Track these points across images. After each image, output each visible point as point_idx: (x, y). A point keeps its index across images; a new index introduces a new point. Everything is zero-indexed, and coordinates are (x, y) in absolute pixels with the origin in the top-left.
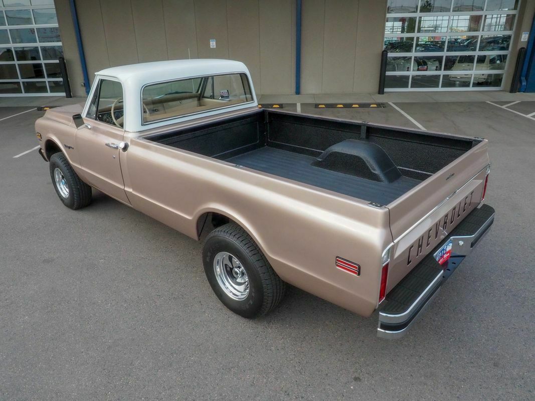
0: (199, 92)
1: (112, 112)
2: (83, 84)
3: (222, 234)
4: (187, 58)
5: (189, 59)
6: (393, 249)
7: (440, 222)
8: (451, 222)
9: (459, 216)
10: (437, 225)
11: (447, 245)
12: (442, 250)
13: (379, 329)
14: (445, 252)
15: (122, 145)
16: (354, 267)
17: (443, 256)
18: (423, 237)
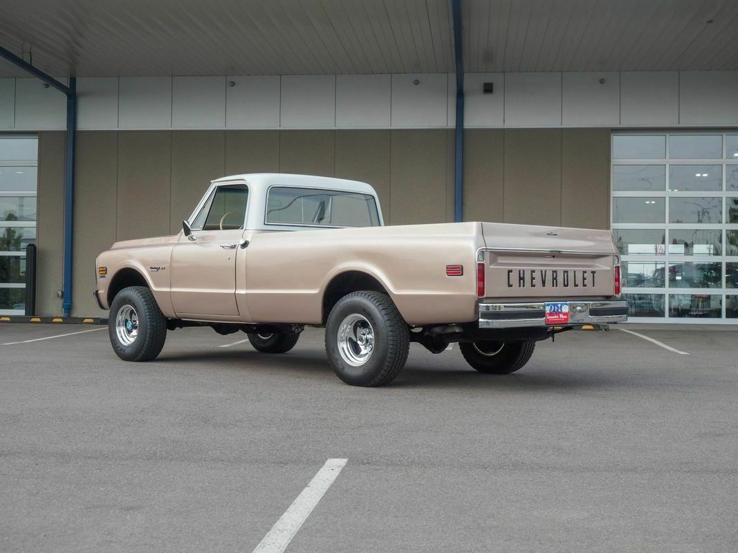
2: (60, 293)
3: (357, 298)
6: (487, 255)
7: (546, 271)
8: (565, 286)
9: (576, 285)
10: (542, 271)
11: (561, 304)
12: (554, 305)
13: (480, 320)
14: (560, 310)
15: (242, 242)
16: (459, 268)
17: (558, 313)
18: (524, 271)
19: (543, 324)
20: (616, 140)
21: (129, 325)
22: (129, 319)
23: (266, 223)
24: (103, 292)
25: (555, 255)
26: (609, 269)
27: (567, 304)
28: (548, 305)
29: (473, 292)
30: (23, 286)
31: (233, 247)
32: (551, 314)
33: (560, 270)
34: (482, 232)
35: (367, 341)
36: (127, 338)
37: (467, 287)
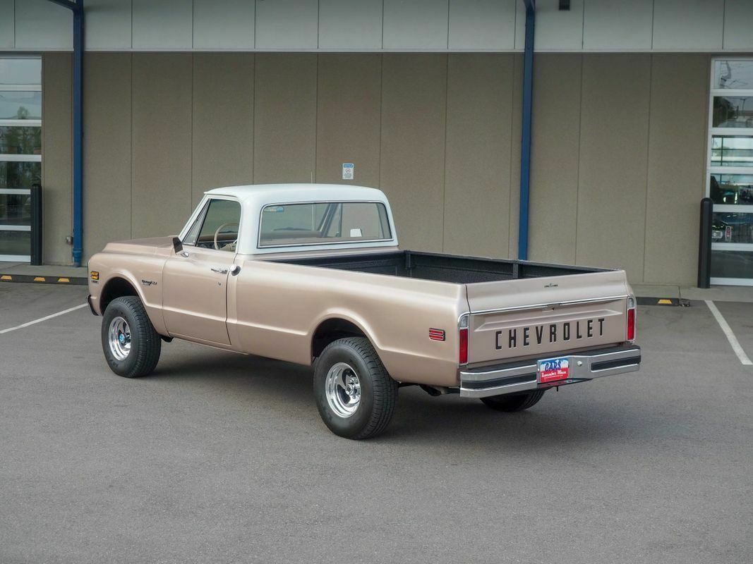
0: (321, 230)
1: (215, 241)
2: (70, 240)
3: (344, 346)
4: (308, 181)
5: (310, 183)
6: (471, 319)
7: (542, 327)
8: (565, 339)
9: (579, 337)
10: (537, 328)
11: (560, 360)
12: (551, 362)
13: (462, 389)
14: (558, 366)
15: (233, 268)
16: (441, 333)
17: (555, 370)
18: (515, 330)
19: (535, 387)
20: (718, 68)
21: (122, 337)
22: (123, 332)
23: (259, 246)
24: (96, 299)
25: (555, 307)
26: (621, 313)
27: (565, 359)
28: (543, 363)
29: (455, 359)
30: (28, 228)
31: (224, 272)
32: (546, 372)
33: (560, 323)
34: (467, 295)
35: (355, 390)
36: (121, 352)
37: (449, 353)
